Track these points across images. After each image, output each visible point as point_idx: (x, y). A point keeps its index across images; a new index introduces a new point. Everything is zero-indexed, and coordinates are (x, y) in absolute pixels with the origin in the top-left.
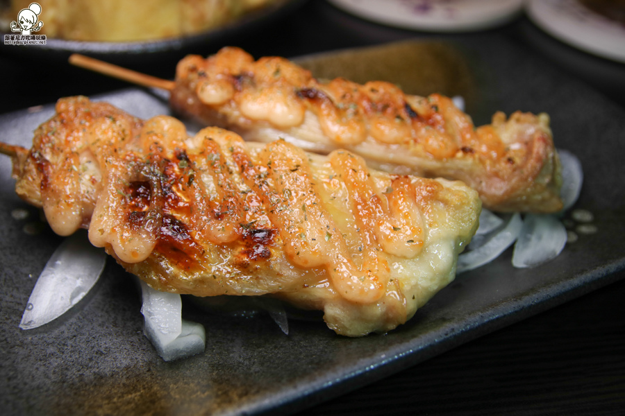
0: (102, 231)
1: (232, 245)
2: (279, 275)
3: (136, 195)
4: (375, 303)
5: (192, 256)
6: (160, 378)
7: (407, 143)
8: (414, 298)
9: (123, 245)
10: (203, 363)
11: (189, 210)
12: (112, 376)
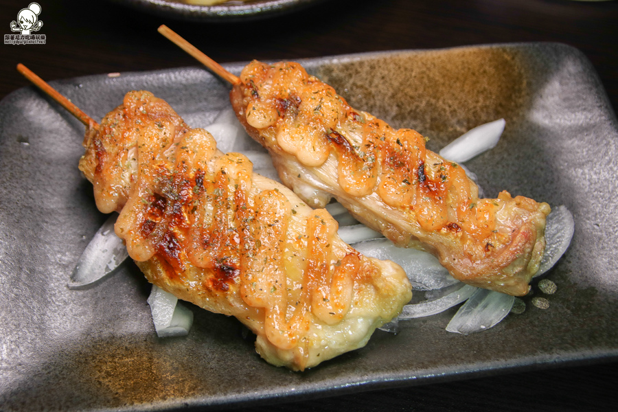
0: (122, 230)
1: (207, 270)
2: (230, 304)
3: (155, 205)
4: (287, 351)
5: (176, 272)
6: (150, 349)
7: (403, 208)
8: (318, 355)
9: (133, 247)
10: (182, 346)
11: (187, 231)
12: (120, 338)
